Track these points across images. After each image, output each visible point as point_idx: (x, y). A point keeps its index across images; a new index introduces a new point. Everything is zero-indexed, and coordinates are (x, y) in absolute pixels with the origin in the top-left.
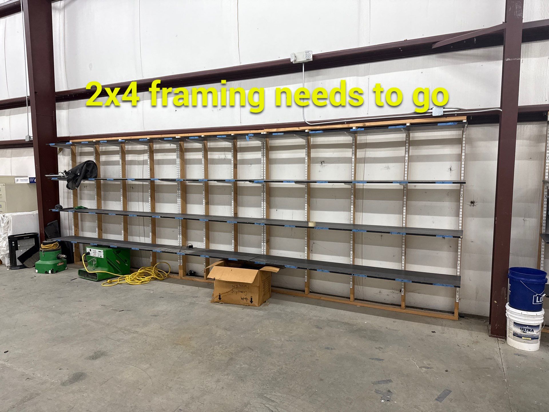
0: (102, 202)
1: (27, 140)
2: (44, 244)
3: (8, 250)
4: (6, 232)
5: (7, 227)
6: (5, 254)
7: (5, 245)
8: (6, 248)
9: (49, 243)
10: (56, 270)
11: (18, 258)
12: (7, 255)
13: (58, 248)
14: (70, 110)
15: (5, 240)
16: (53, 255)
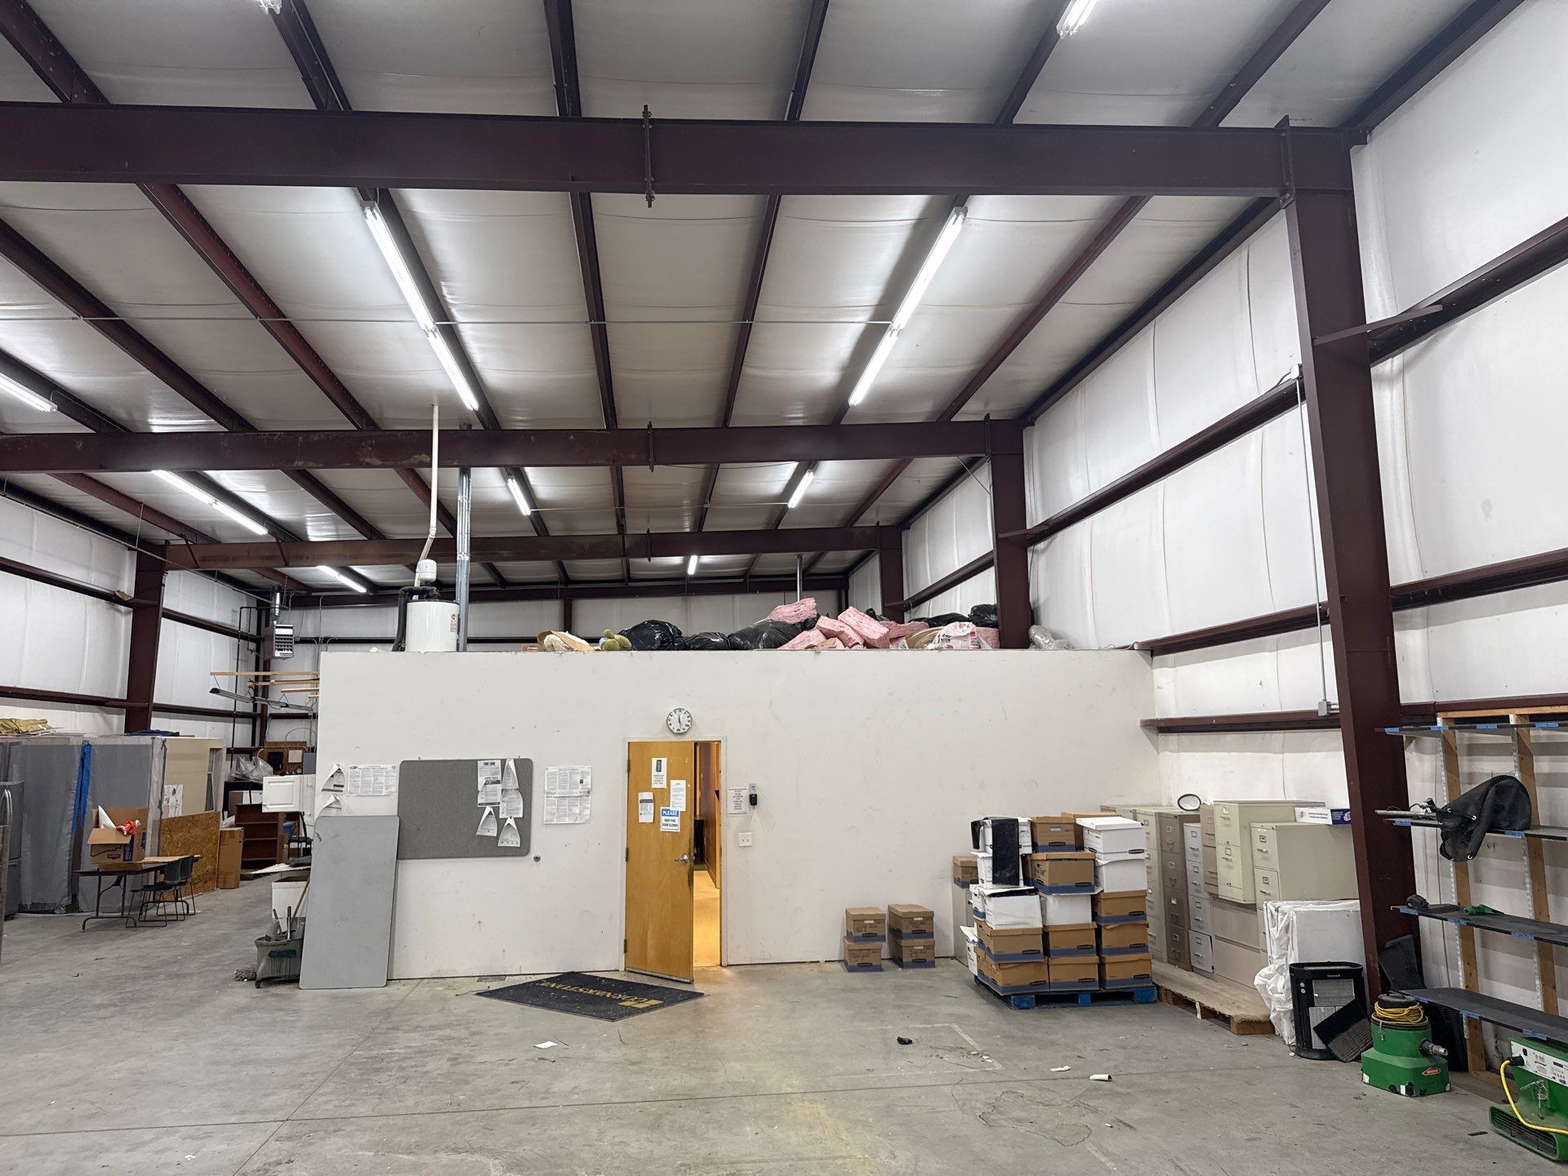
0: (1550, 897)
1: (1323, 712)
2: (1384, 1004)
3: (1289, 1000)
4: (1284, 952)
5: (1285, 939)
6: (1283, 1010)
7: (1284, 988)
8: (1284, 995)
9: (1397, 1003)
10: (1419, 1088)
11: (1314, 1029)
12: (1289, 1015)
13: (1421, 1021)
14: (1431, 628)
15: (1282, 974)
16: (1407, 1040)
